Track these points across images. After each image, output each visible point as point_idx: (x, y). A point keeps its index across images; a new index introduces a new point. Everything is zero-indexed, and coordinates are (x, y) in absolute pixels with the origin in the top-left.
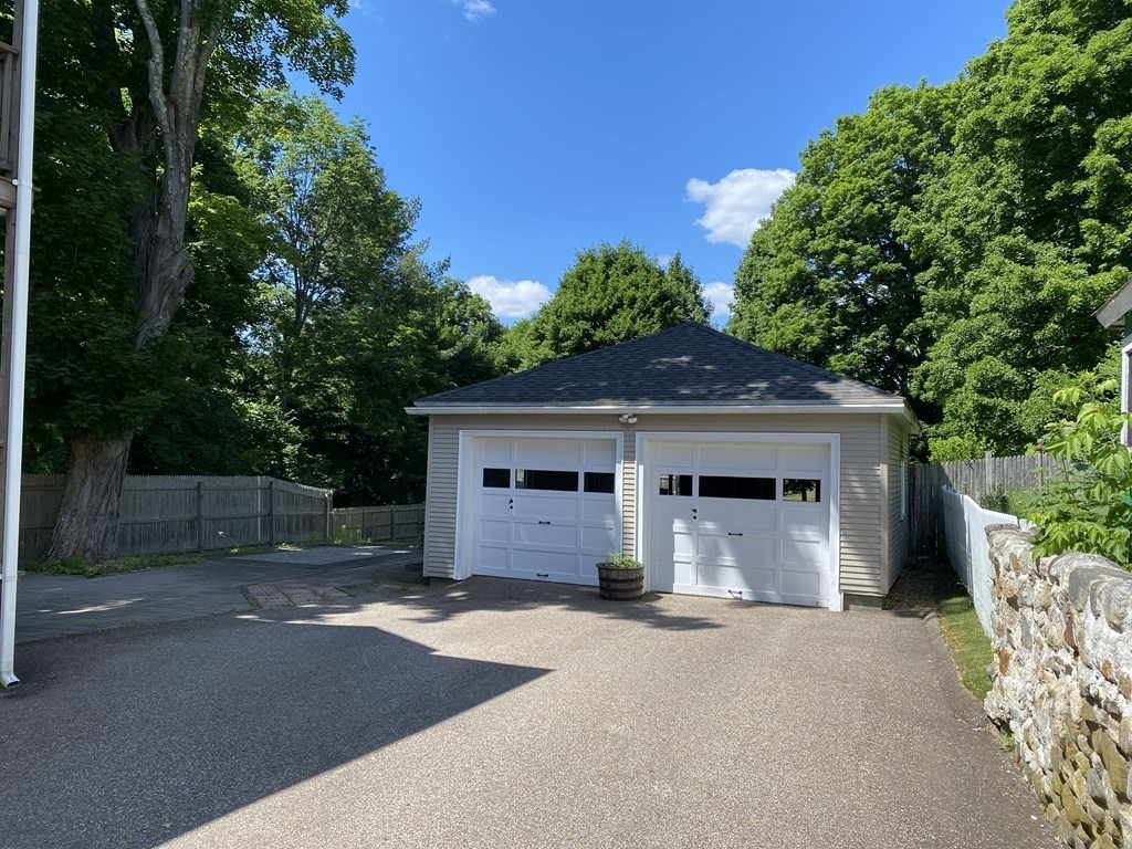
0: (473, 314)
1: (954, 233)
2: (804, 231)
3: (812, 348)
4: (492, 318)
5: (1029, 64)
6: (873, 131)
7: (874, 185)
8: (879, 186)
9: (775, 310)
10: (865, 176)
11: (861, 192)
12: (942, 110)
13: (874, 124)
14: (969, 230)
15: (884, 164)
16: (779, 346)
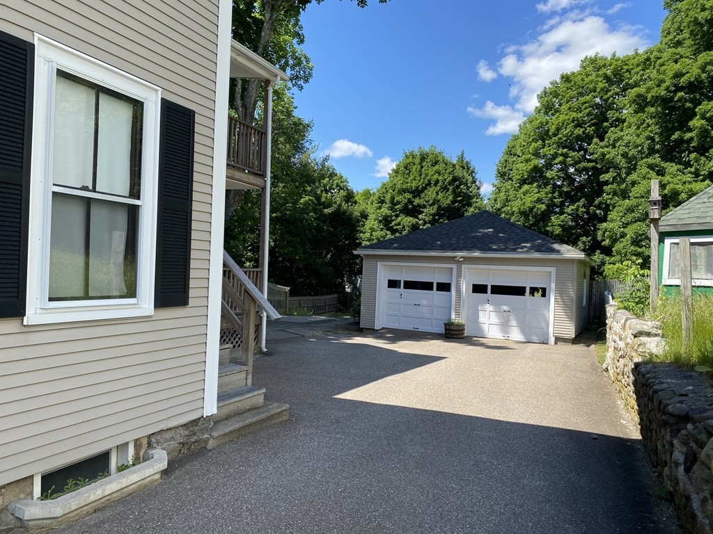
0: (338, 185)
1: (622, 155)
2: (538, 143)
3: (541, 211)
4: (349, 188)
5: (666, 67)
6: (582, 84)
7: (581, 117)
8: (584, 117)
9: (520, 188)
10: (576, 111)
11: (573, 121)
12: (624, 73)
13: (583, 80)
14: (631, 154)
15: (587, 105)
16: (522, 210)
